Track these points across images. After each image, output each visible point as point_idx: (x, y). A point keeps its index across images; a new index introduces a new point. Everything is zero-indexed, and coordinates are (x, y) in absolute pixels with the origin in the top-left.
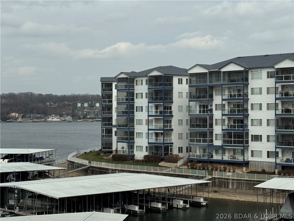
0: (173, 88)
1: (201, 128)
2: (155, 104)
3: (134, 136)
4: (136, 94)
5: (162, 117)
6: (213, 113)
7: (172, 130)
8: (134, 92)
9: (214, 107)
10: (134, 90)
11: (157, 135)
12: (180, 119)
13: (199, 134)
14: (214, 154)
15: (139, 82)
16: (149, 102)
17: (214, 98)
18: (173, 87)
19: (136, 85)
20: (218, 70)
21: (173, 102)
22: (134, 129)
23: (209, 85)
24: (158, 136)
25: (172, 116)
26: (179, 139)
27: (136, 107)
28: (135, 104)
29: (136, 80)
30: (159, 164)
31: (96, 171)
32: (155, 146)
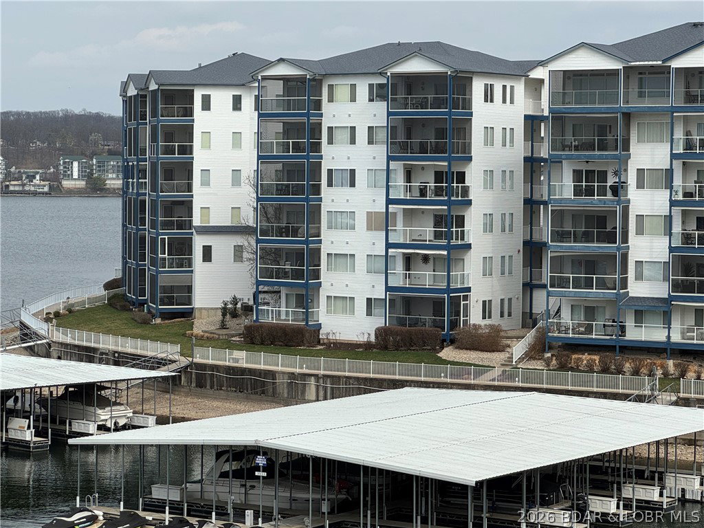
0: (471, 114)
1: (593, 242)
2: (404, 164)
3: (319, 265)
4: (330, 129)
5: (446, 207)
6: (630, 196)
7: (469, 246)
8: (321, 124)
9: (632, 179)
10: (321, 115)
11: (408, 261)
12: (488, 212)
13: (572, 261)
14: (630, 323)
15: (342, 92)
16: (389, 159)
17: (631, 151)
18: (473, 110)
19: (331, 100)
20: (660, 63)
21: (470, 159)
22: (320, 242)
23: (625, 111)
24: (412, 267)
25: (469, 203)
26: (484, 275)
27: (330, 172)
28: (323, 161)
29: (331, 87)
30: (439, 355)
31: (215, 380)
32: (404, 298)
